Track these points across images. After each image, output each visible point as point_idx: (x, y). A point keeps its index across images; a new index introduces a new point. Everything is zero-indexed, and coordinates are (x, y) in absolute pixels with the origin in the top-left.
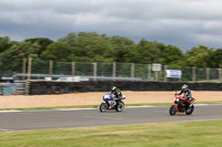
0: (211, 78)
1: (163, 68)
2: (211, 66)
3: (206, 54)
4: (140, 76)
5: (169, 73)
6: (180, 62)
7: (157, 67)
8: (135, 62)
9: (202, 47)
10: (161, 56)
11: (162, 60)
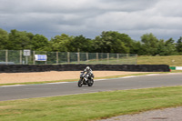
0: (71, 60)
1: (32, 53)
2: (71, 51)
3: (67, 41)
4: (13, 60)
5: (37, 57)
6: (46, 48)
7: (27, 53)
8: (9, 49)
9: (64, 36)
10: (30, 43)
11: (31, 46)
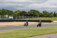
0: (21, 19)
2: (21, 16)
3: (19, 12)
4: (3, 18)
5: (10, 17)
6: (13, 15)
7: (7, 16)
8: (1, 15)
9: (18, 11)
10: (8, 13)
11: (8, 14)
